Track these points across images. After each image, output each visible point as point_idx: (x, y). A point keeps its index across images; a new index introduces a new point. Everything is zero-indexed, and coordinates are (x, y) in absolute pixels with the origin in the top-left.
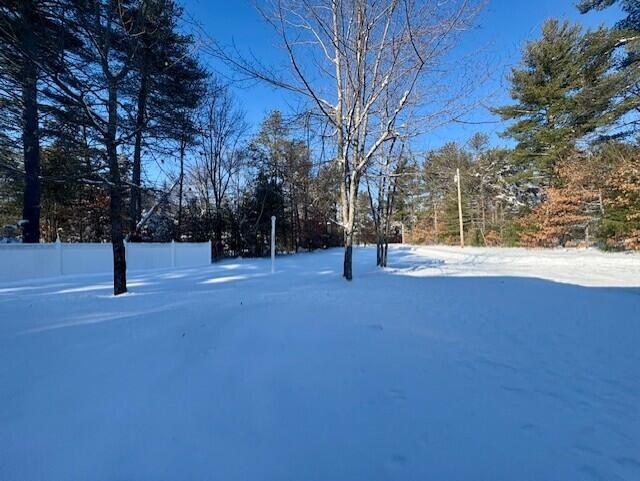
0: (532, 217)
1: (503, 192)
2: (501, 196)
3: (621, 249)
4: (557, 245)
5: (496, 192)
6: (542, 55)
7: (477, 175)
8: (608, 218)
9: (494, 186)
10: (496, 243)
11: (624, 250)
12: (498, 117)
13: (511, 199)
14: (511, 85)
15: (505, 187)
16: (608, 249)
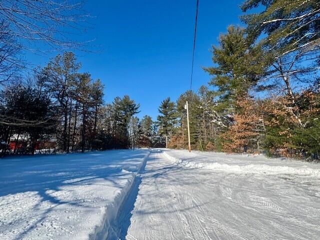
0: (229, 133)
1: (215, 118)
2: (214, 121)
3: (278, 156)
4: (243, 152)
5: (212, 118)
6: (227, 40)
7: (201, 107)
8: (268, 134)
9: (211, 115)
10: (212, 150)
11: (280, 156)
12: (208, 73)
13: (219, 123)
14: (213, 56)
15: (216, 116)
16: (270, 155)
